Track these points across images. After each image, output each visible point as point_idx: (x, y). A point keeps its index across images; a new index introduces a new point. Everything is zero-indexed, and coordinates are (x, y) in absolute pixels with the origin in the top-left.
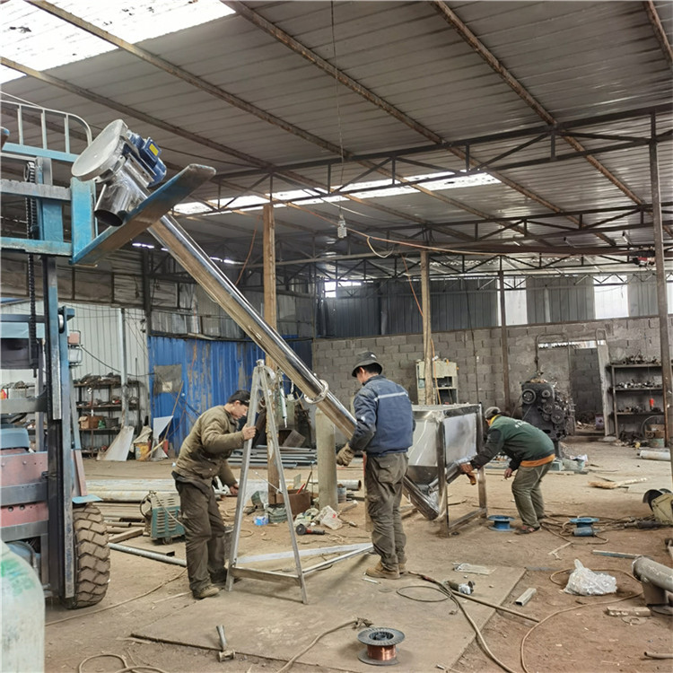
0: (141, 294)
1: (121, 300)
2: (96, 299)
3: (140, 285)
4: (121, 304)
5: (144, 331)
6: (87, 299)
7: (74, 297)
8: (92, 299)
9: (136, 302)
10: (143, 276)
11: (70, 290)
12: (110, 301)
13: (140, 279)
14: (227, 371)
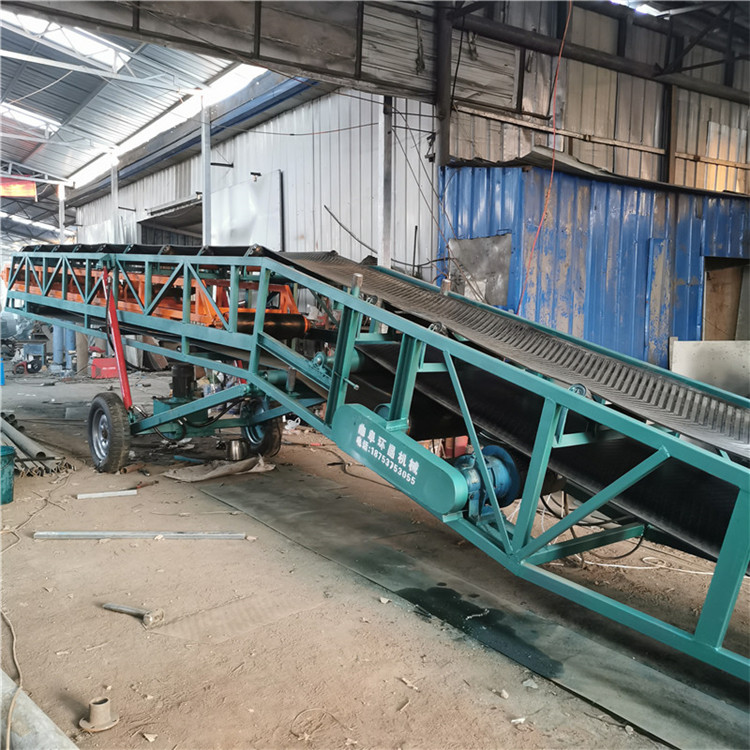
0: (428, 65)
1: (381, 75)
2: (317, 62)
3: (428, 43)
4: (382, 85)
5: (432, 159)
6: (293, 59)
7: (257, 49)
8: (304, 61)
9: (418, 83)
10: (436, 21)
11: (249, 29)
12: (351, 72)
13: (430, 27)
14: (627, 264)
